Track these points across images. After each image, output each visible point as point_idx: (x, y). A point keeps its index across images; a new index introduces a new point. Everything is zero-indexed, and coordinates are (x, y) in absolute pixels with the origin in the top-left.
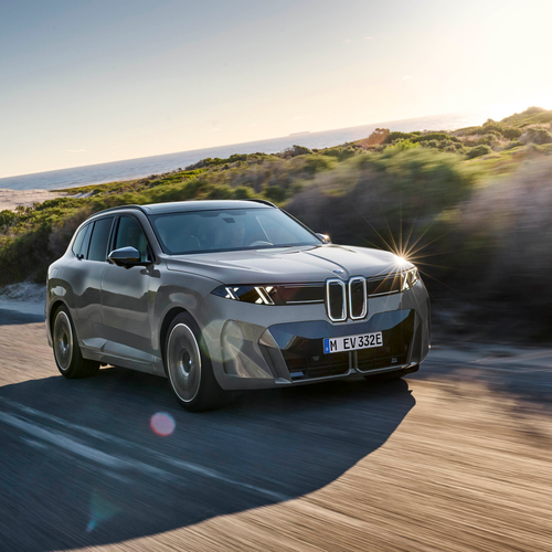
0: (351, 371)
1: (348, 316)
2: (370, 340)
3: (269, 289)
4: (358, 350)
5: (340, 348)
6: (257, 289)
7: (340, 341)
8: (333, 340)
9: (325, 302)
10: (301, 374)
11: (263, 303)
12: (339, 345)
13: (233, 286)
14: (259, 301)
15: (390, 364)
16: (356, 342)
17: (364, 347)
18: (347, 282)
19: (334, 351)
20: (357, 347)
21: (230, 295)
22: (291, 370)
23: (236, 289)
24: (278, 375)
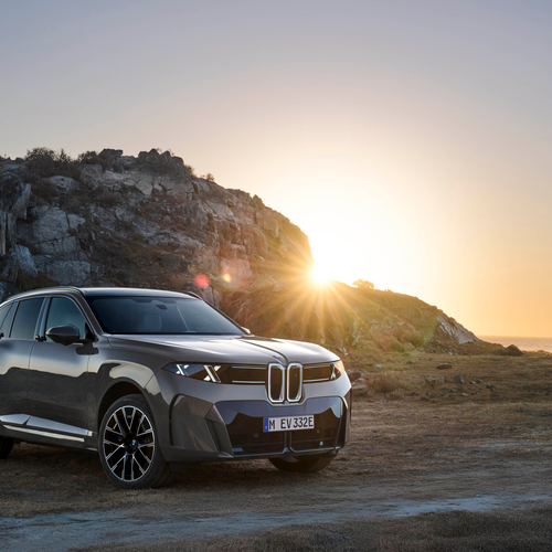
0: (285, 450)
1: (286, 399)
2: (304, 422)
3: (217, 368)
4: (293, 431)
5: (278, 428)
6: (206, 367)
7: (278, 421)
8: (272, 420)
9: (266, 384)
10: (241, 450)
11: (211, 381)
12: (277, 425)
13: (184, 363)
14: (207, 379)
15: (318, 446)
16: (292, 424)
17: (298, 428)
18: (286, 367)
19: (272, 430)
20: (292, 428)
21: (180, 372)
22: (234, 445)
23: (186, 367)
24: (221, 449)
